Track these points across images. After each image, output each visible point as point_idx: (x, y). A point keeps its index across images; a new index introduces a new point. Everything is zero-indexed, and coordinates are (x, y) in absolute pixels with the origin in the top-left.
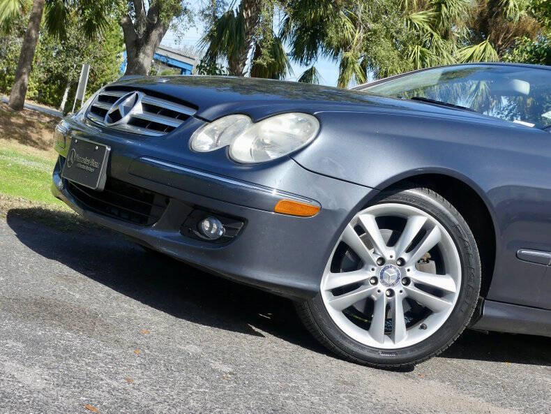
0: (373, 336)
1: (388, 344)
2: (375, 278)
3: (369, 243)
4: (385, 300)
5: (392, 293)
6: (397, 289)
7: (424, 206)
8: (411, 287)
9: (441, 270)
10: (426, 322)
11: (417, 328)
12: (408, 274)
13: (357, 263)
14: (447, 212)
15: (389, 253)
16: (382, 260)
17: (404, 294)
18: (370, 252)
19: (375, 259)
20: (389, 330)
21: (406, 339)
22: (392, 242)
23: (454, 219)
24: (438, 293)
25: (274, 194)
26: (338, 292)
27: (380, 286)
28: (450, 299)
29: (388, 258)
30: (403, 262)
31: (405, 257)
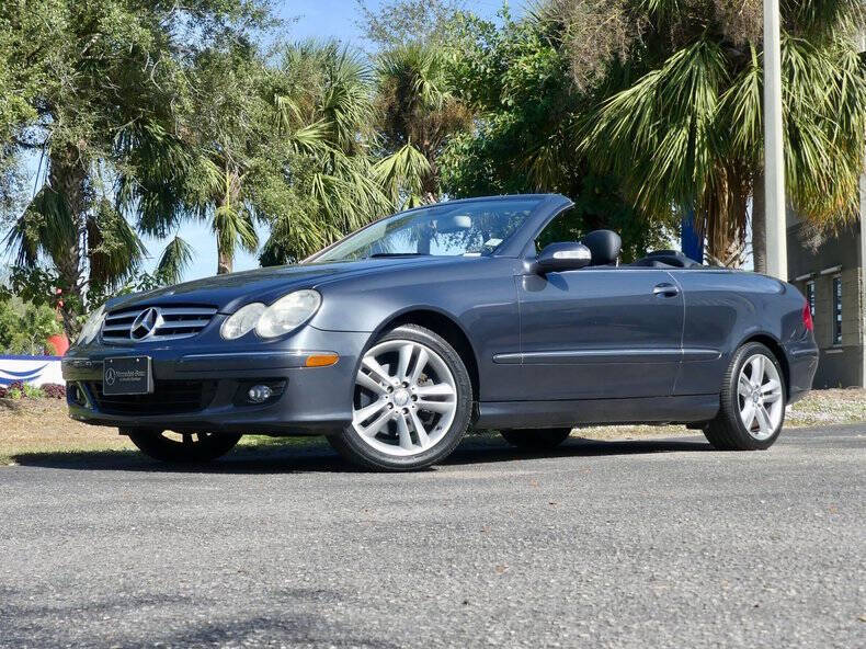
0: (404, 447)
1: (418, 450)
2: (390, 404)
3: (377, 378)
4: (404, 417)
5: (407, 411)
6: (409, 407)
7: (409, 337)
8: (419, 401)
9: (437, 381)
10: (440, 424)
11: (434, 432)
12: (414, 392)
13: (373, 396)
14: (426, 335)
15: (394, 381)
16: (391, 388)
17: (416, 408)
18: (380, 385)
19: (385, 389)
20: (415, 440)
21: (429, 442)
22: (392, 372)
23: (434, 339)
24: (442, 398)
25: (299, 354)
26: (365, 424)
27: (396, 408)
28: (452, 400)
29: (394, 385)
30: (407, 385)
31: (407, 380)
